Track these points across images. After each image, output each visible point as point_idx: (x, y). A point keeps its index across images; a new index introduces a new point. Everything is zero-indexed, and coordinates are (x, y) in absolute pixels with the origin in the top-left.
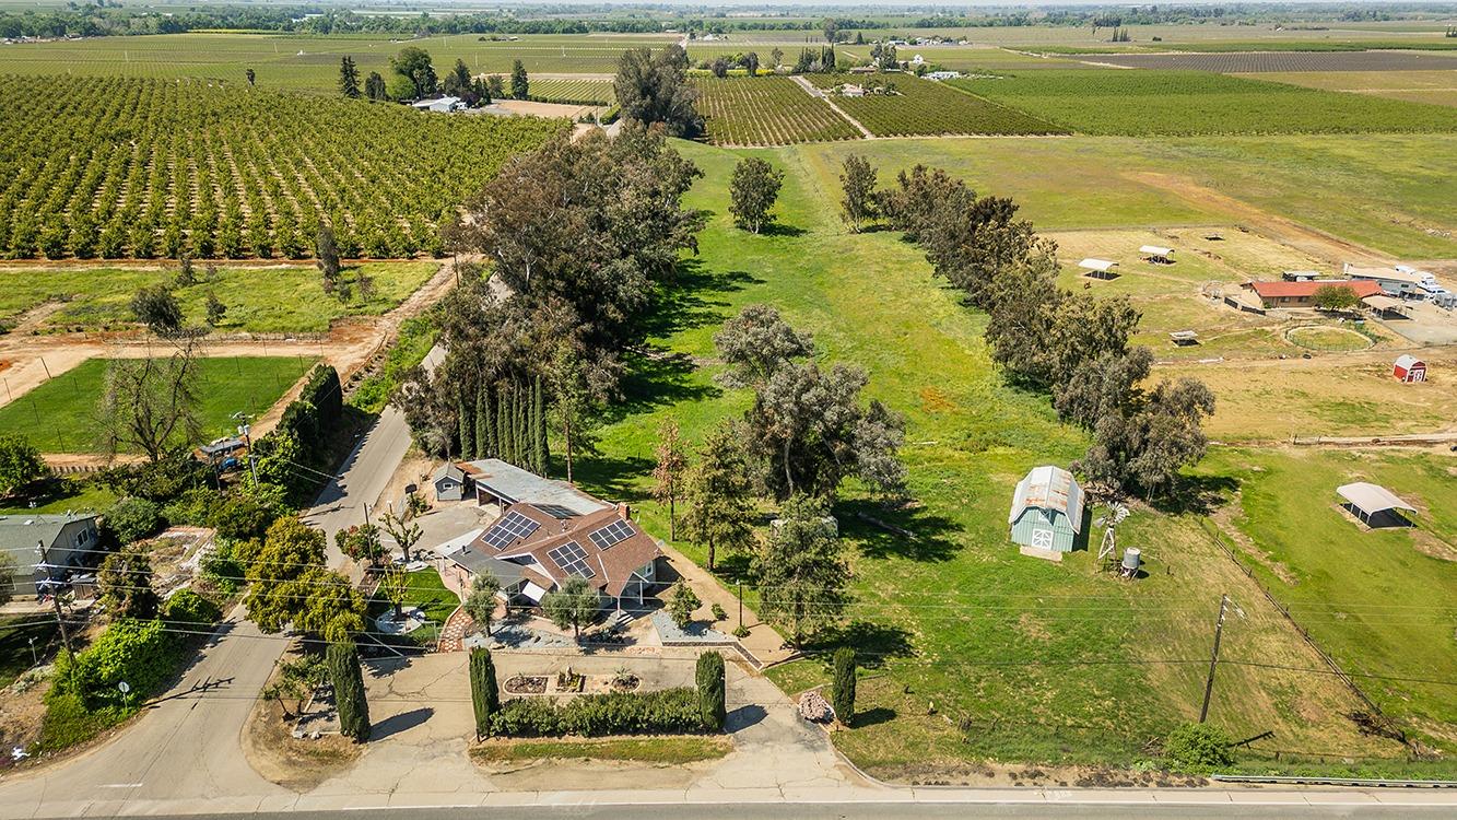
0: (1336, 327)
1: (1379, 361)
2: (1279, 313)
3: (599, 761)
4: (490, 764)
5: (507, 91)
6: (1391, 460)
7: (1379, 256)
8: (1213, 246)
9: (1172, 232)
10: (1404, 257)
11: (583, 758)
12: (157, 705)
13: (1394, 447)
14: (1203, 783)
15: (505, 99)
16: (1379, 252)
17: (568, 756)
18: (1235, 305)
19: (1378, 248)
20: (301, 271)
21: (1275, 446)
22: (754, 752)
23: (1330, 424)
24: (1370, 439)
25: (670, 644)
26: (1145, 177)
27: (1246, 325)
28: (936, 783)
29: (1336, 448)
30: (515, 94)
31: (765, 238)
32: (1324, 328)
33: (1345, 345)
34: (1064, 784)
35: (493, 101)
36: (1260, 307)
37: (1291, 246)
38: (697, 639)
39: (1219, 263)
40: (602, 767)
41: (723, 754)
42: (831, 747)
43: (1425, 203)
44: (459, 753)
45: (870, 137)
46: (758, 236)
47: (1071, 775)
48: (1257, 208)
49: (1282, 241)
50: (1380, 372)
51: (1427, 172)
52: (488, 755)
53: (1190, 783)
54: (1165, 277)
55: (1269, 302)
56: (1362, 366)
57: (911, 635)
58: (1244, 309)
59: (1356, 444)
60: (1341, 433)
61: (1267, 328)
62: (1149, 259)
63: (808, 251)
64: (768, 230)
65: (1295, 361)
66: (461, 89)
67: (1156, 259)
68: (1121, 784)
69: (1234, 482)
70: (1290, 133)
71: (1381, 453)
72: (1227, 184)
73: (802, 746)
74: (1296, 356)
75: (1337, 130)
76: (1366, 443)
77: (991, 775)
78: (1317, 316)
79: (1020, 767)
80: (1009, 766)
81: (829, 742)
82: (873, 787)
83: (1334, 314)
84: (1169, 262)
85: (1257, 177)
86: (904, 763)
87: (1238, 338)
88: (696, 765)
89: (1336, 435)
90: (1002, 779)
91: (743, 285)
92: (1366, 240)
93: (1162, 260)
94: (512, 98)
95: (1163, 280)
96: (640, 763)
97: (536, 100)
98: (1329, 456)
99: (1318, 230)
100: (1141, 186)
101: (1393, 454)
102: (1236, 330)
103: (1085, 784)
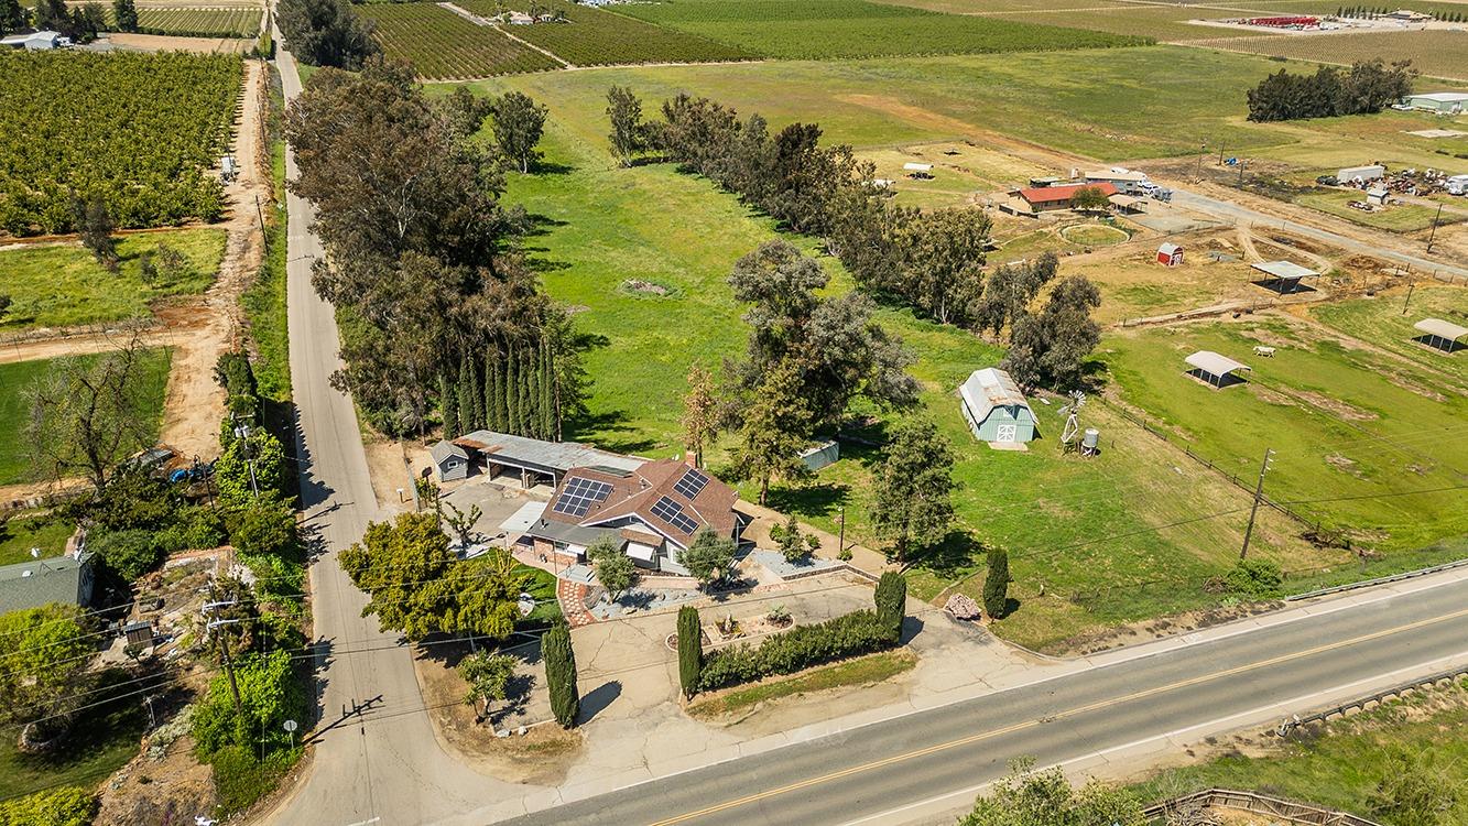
0: (1092, 224)
1: (1142, 250)
2: (1046, 215)
3: (811, 693)
4: (715, 717)
5: (111, 22)
6: (1198, 331)
7: (1088, 160)
8: (953, 160)
9: (914, 149)
10: (1107, 160)
11: (795, 694)
12: (319, 738)
13: (1196, 320)
14: (1281, 605)
15: (109, 31)
16: (1087, 157)
17: (781, 695)
18: (1011, 212)
19: (1084, 154)
20: (48, 250)
21: (1111, 331)
22: (937, 656)
23: (1138, 307)
24: (1175, 316)
25: (789, 578)
26: (858, 98)
27: (1026, 229)
28: (1099, 649)
29: (1155, 327)
30: (122, 26)
31: (536, 177)
32: (1087, 226)
33: (1109, 240)
34: (1189, 628)
35: (99, 35)
36: (1030, 211)
37: (1016, 156)
38: (809, 569)
39: (970, 175)
40: (819, 699)
41: (913, 664)
42: (995, 639)
43: (1093, 113)
44: (677, 715)
45: (571, 68)
46: (528, 176)
47: (1189, 619)
48: (968, 123)
49: (1008, 152)
50: (1146, 258)
51: (1076, 85)
52: (709, 711)
53: (1272, 607)
54: (936, 191)
55: (1037, 206)
56: (1131, 256)
57: (970, 533)
58: (1019, 214)
59: (1167, 321)
60: (1150, 313)
61: (1045, 230)
62: (912, 175)
63: (588, 188)
64: (535, 168)
65: (1080, 257)
66: (56, 21)
67: (919, 175)
68: (1228, 619)
69: (1102, 365)
70: (947, 54)
71: (1188, 326)
72: (929, 102)
73: (972, 643)
74: (1080, 252)
75: (985, 50)
76: (1173, 320)
77: (1134, 633)
78: (1076, 216)
79: (1150, 623)
80: (1142, 623)
81: (991, 635)
82: (1054, 664)
83: (1088, 214)
84: (930, 178)
85: (950, 95)
86: (1064, 639)
87: (1026, 240)
88: (898, 678)
89: (1147, 316)
90: (1144, 636)
91: (547, 228)
92: (1069, 147)
93: (925, 176)
94: (118, 31)
95: (936, 194)
96: (849, 687)
97: (150, 33)
98: (1154, 333)
99: (1029, 141)
100: (861, 109)
101: (1197, 326)
102: (1021, 234)
103: (1203, 624)
